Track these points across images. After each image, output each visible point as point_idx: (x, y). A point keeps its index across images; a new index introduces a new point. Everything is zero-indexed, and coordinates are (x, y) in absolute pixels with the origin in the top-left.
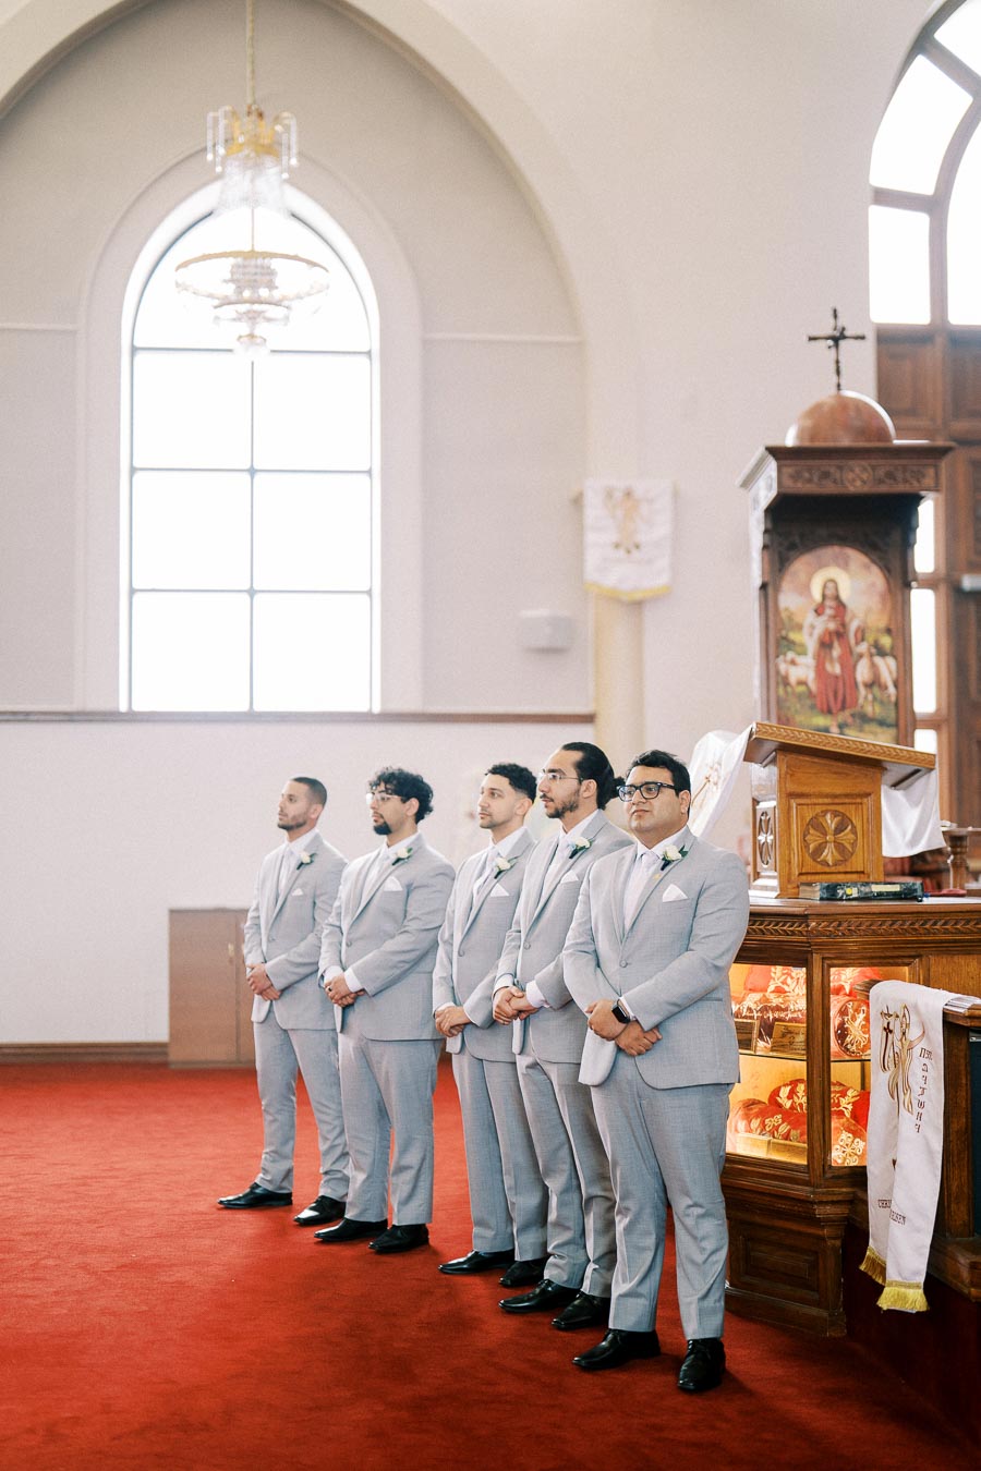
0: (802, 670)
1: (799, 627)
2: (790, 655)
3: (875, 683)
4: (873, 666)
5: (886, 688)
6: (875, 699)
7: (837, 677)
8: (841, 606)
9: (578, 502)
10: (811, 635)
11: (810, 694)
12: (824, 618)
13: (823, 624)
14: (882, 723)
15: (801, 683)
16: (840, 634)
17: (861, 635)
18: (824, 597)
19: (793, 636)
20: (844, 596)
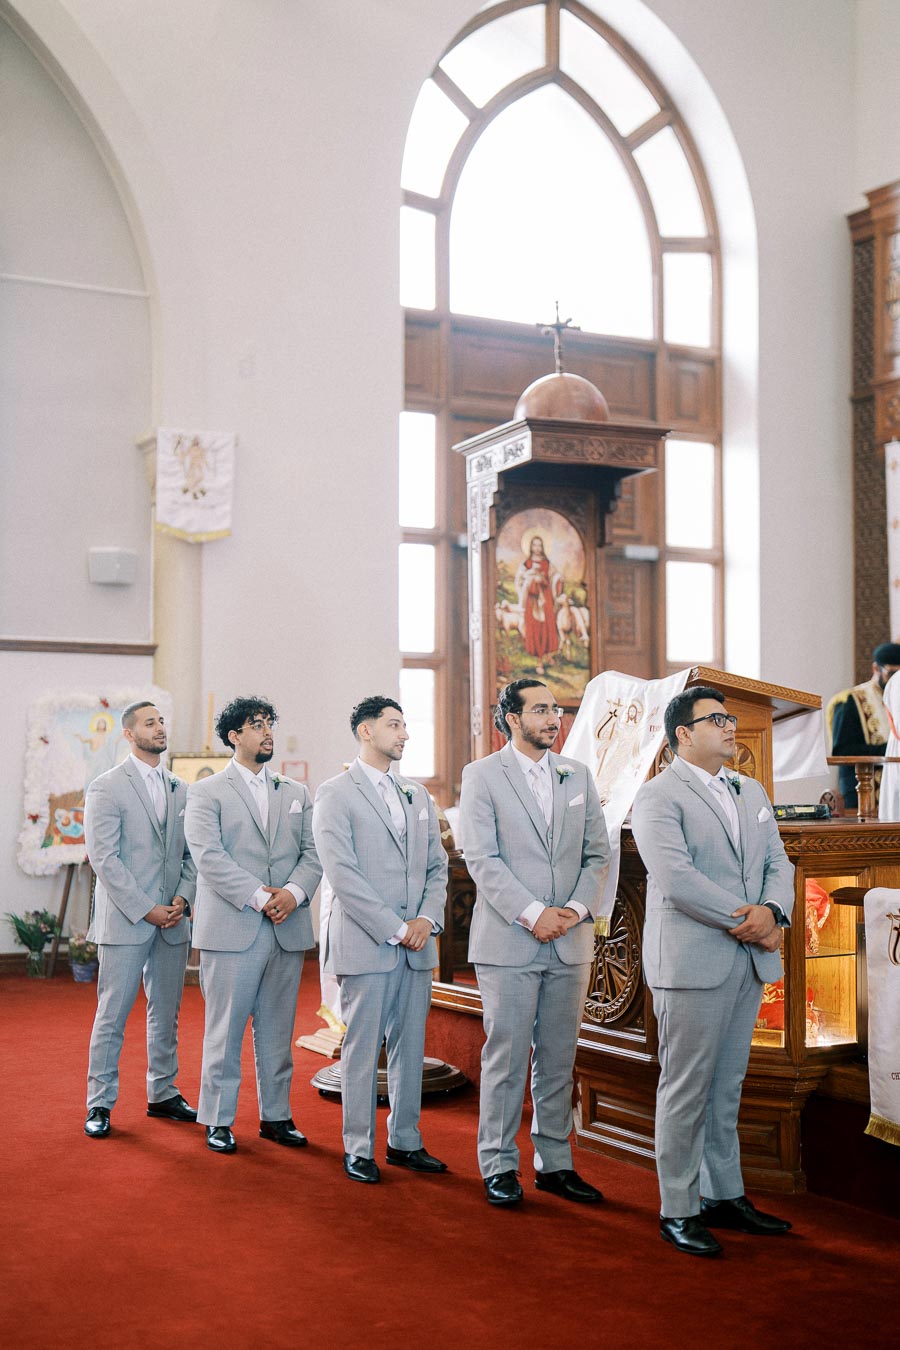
0: (514, 616)
1: (512, 578)
2: (505, 603)
3: (571, 630)
4: (571, 614)
5: (581, 635)
6: (572, 643)
7: (542, 623)
8: (545, 563)
9: (146, 447)
10: (522, 585)
11: (520, 637)
12: (531, 571)
13: (530, 577)
14: (577, 665)
15: (514, 628)
16: (544, 586)
17: (561, 585)
18: (532, 552)
19: (506, 586)
20: (548, 552)
